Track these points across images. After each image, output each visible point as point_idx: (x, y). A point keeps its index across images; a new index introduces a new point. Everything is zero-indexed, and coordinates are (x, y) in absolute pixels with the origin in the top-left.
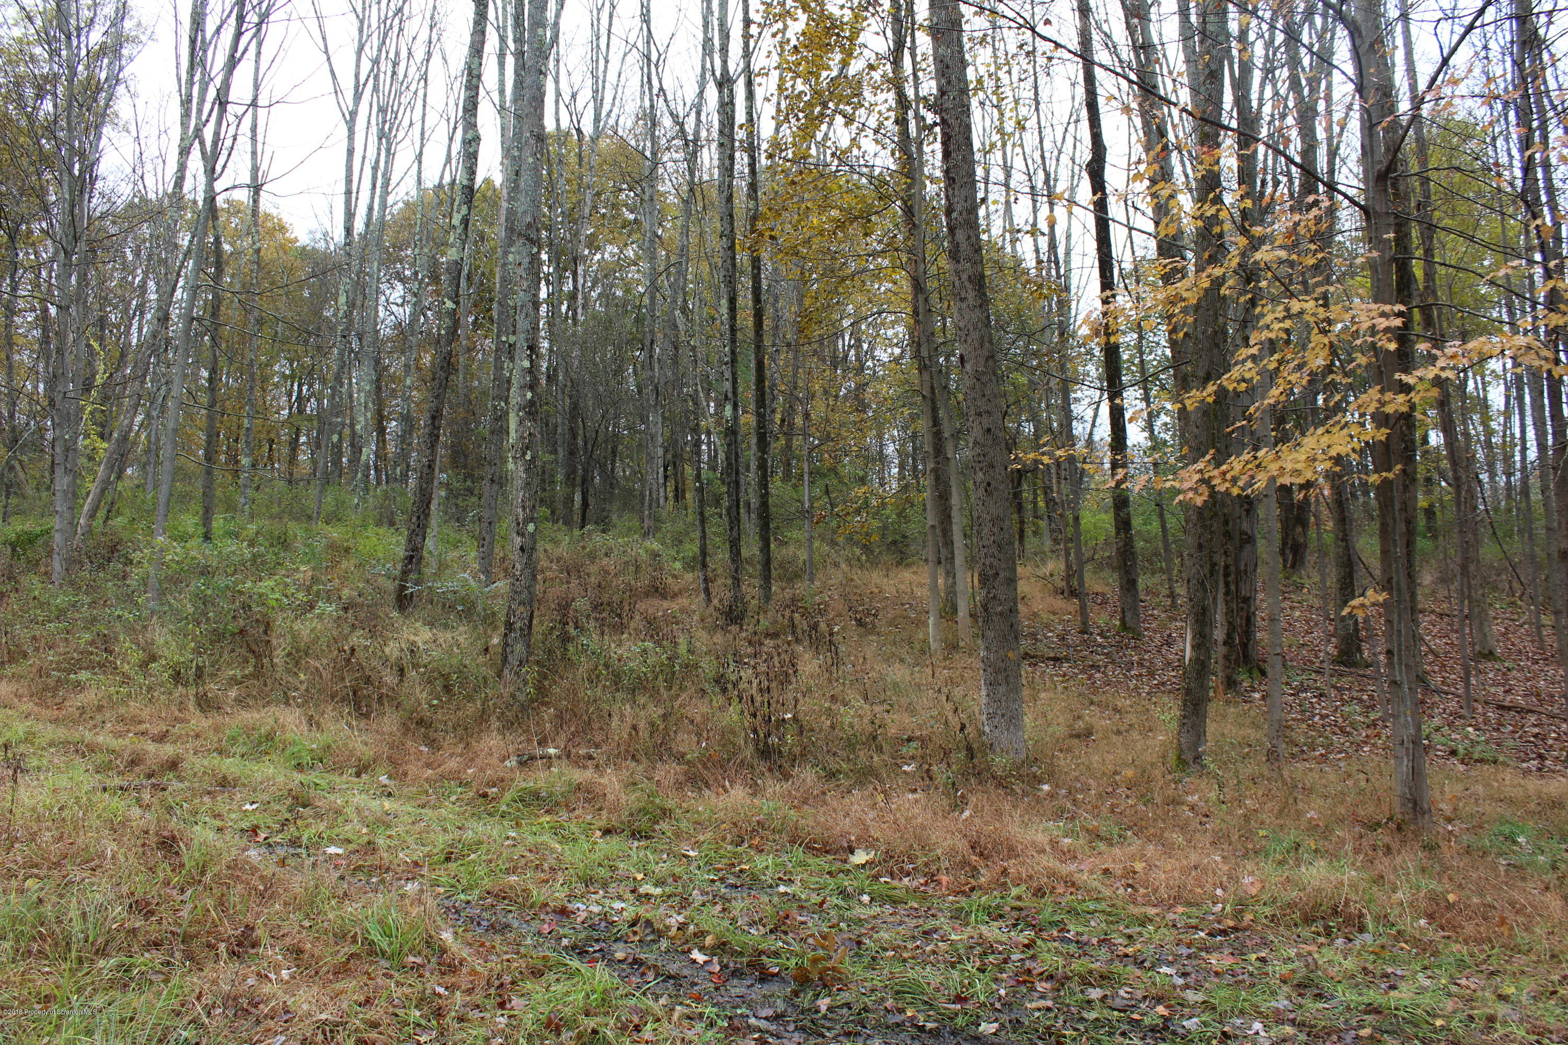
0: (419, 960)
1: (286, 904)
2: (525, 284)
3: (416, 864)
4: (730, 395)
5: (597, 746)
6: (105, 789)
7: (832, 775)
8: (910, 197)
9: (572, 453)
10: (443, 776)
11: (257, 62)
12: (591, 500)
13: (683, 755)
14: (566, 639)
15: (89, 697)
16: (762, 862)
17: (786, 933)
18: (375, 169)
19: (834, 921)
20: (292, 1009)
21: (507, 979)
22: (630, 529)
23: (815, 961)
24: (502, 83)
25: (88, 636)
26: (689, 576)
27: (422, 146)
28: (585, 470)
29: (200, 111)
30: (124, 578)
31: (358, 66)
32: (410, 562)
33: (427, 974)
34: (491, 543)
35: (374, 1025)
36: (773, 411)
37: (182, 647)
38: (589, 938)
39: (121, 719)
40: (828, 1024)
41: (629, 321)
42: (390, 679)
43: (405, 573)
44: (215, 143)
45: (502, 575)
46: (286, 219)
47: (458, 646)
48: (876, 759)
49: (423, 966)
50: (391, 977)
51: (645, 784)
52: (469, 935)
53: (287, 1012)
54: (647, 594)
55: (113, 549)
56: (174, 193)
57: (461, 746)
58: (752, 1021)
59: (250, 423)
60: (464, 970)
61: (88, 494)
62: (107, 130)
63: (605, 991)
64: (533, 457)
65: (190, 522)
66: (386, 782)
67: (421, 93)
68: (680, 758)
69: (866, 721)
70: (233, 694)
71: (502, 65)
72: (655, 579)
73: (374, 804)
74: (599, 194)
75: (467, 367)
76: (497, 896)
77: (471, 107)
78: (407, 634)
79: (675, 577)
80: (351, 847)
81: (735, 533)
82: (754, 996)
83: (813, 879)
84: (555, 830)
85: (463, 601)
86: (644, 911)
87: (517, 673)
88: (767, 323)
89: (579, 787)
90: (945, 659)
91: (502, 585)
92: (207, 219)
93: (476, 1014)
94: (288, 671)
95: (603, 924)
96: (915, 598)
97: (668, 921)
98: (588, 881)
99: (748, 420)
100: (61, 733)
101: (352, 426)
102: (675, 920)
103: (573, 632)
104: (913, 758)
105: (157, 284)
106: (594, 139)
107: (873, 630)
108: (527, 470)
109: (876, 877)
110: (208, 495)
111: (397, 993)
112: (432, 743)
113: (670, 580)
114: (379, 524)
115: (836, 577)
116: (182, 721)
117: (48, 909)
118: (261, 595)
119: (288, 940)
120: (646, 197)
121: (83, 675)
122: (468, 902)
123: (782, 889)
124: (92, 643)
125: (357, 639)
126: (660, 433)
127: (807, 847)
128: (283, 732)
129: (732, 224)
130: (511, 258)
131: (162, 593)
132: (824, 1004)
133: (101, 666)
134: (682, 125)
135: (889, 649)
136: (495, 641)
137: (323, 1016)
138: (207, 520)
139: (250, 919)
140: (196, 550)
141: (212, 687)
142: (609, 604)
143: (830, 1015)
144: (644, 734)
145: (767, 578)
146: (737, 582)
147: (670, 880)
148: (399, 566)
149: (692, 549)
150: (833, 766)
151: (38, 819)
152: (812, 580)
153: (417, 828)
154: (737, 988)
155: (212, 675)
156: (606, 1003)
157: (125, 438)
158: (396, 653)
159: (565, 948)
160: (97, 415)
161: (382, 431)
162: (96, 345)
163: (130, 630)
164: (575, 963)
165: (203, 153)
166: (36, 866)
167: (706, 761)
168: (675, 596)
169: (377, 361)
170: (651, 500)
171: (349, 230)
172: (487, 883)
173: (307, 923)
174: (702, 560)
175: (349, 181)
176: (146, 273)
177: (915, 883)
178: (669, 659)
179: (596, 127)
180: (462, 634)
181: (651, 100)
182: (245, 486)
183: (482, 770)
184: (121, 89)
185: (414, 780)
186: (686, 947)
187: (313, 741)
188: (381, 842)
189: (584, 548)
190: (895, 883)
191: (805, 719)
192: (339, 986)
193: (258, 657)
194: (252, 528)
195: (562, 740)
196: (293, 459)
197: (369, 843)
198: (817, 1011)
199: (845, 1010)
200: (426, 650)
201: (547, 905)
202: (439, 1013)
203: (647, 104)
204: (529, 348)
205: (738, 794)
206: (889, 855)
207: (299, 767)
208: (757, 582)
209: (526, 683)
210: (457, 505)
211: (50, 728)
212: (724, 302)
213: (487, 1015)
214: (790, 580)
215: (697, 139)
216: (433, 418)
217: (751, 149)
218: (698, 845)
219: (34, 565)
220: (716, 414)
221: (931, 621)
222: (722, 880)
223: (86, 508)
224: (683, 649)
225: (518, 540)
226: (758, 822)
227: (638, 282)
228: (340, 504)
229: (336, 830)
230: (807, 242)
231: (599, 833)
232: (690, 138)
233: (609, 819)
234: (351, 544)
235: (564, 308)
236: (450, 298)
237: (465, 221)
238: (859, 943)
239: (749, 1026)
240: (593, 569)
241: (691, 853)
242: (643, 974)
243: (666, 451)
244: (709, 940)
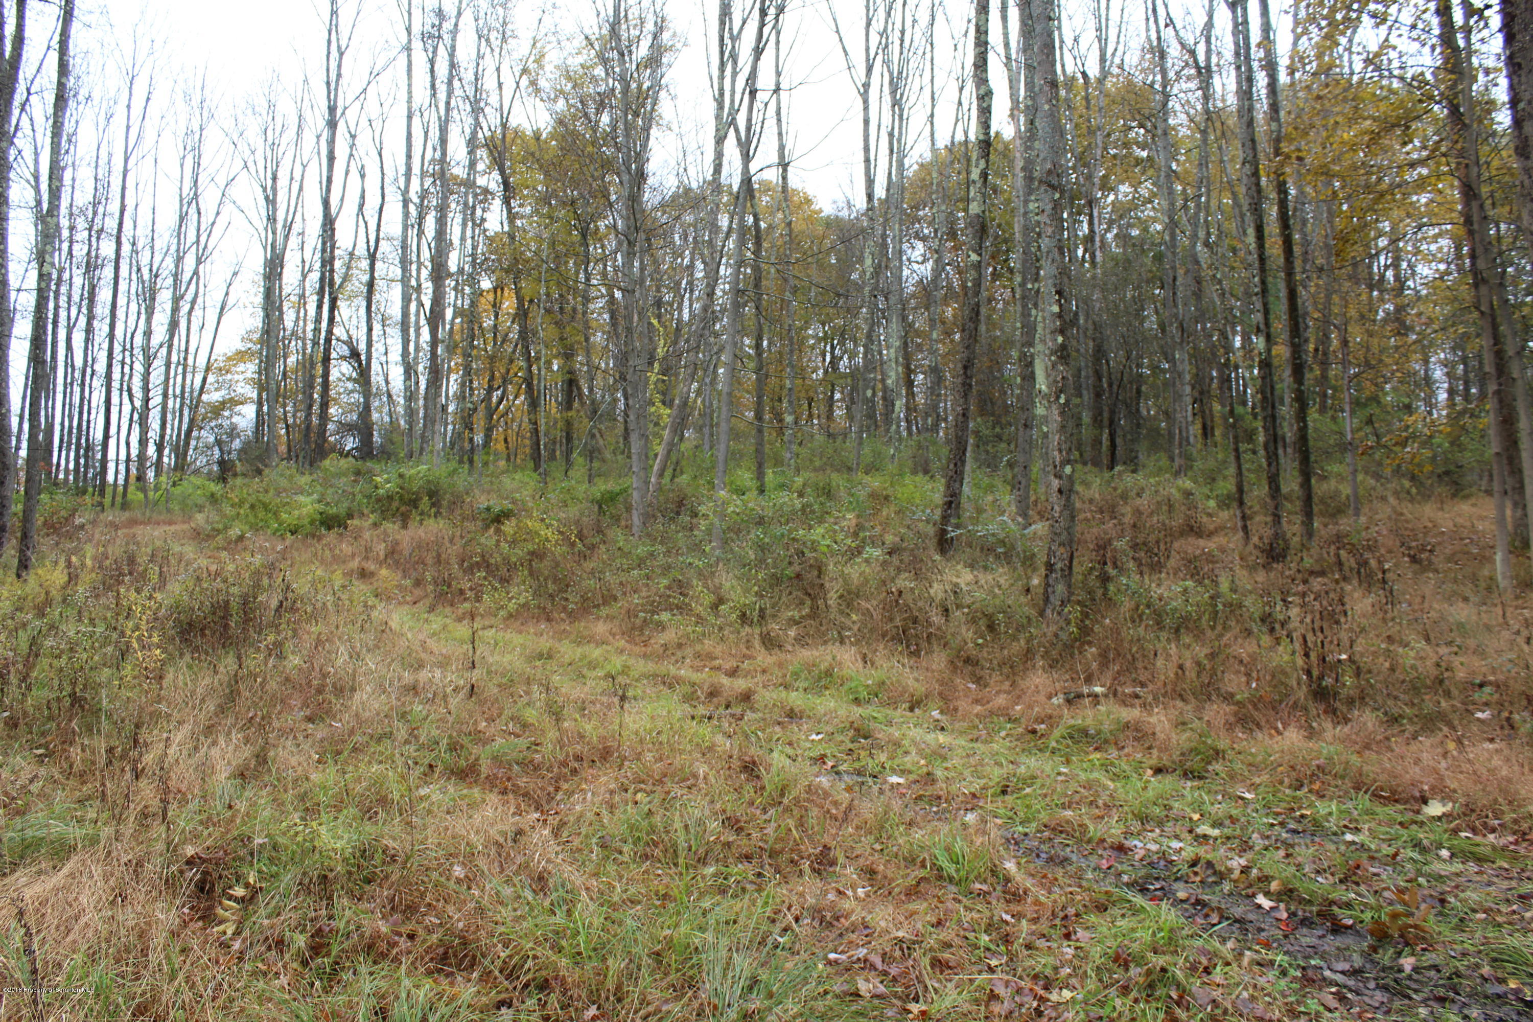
0: (985, 887)
1: (858, 828)
2: (1050, 231)
3: (974, 795)
4: (1262, 326)
5: (1143, 685)
6: (693, 718)
7: (1394, 720)
8: (1456, 96)
9: (1098, 395)
10: (992, 713)
11: (778, 49)
12: (1119, 441)
13: (1232, 695)
14: (1105, 579)
15: (670, 636)
16: (1322, 808)
17: (1357, 884)
18: (891, 135)
19: (1411, 875)
20: (872, 924)
21: (1071, 911)
22: (1160, 469)
23: (1395, 916)
24: (1006, 35)
25: (665, 582)
26: (1225, 515)
27: (933, 106)
28: (1112, 412)
29: (732, 101)
30: (691, 530)
31: (867, 40)
32: (950, 507)
33: (994, 902)
34: (1028, 487)
35: (947, 945)
36: (1307, 341)
37: (747, 591)
38: (1147, 877)
39: (698, 655)
40: (1414, 986)
41: (1148, 260)
42: (937, 619)
43: (945, 518)
44: (748, 129)
45: (1037, 518)
46: (811, 193)
47: (1000, 587)
48: (1443, 704)
49: (989, 893)
50: (960, 902)
51: (1197, 724)
52: (1032, 866)
53: (867, 927)
54: (1182, 534)
55: (680, 504)
56: (714, 180)
57: (1007, 683)
58: (1327, 973)
59: (792, 383)
60: (1029, 900)
61: (656, 455)
62: (654, 132)
63: (1171, 930)
64: (1067, 401)
65: (745, 477)
66: (939, 717)
67: (928, 56)
68: (1229, 698)
69: (1429, 663)
70: (792, 633)
71: (1004, 18)
72: (1189, 517)
73: (930, 738)
74: (1109, 135)
75: (989, 317)
76: (1054, 829)
77: (981, 64)
78: (950, 576)
79: (1210, 515)
80: (912, 777)
81: (1273, 469)
82: (1326, 948)
83: (1383, 829)
84: (1106, 767)
85: (1002, 542)
86: (1203, 852)
87: (1059, 614)
88: (1297, 250)
89: (1127, 726)
90: (1517, 597)
91: (1040, 528)
92: (745, 200)
93: (1041, 943)
94: (842, 612)
95: (1162, 863)
96: (1476, 532)
97: (1229, 863)
98: (1144, 819)
99: (1281, 351)
100: (651, 667)
101: (883, 381)
102: (1237, 862)
103: (1112, 572)
104: (1486, 704)
105: (704, 262)
106: (1101, 81)
107: (1429, 567)
108: (1062, 414)
109: (1455, 831)
110: (759, 451)
111: (966, 917)
112: (978, 680)
113: (1205, 519)
114: (914, 472)
115: (1384, 512)
116: (750, 657)
117: (657, 819)
118: (813, 542)
119: (861, 860)
120: (1159, 132)
121: (665, 616)
122: (1026, 835)
123: (1349, 837)
124: (669, 588)
125: (904, 582)
126: (1187, 369)
127: (1373, 795)
128: (841, 669)
129: (1254, 149)
130: (1032, 206)
131: (725, 542)
132: (1408, 963)
133: (678, 607)
134: (1192, 53)
135: (1448, 587)
136: (1035, 581)
137: (900, 934)
138: (760, 475)
139: (826, 839)
140: (752, 500)
141: (774, 627)
142: (1144, 544)
143: (1415, 976)
144: (1191, 674)
145: (1309, 514)
146: (1277, 518)
147: (1227, 822)
148: (938, 512)
149: (1227, 486)
150: (1395, 711)
151: (641, 742)
152: (1357, 513)
153: (972, 761)
154: (1307, 937)
155: (774, 616)
156: (1172, 944)
157: (685, 403)
158: (941, 595)
159: (1127, 885)
160: (660, 385)
161: (910, 384)
162: (655, 322)
163: (700, 574)
164: (1139, 900)
165: (739, 139)
166: (643, 782)
167: (1256, 702)
168: (1210, 534)
169: (904, 318)
170: (1181, 439)
171: (870, 196)
172: (1044, 817)
173: (878, 847)
174: (1239, 497)
175: (867, 149)
176: (692, 254)
177: (1503, 841)
178: (1212, 598)
179: (1102, 68)
180: (1002, 575)
181: (1158, 32)
182: (790, 442)
183: (1030, 707)
184: (663, 94)
185: (964, 716)
186: (1250, 891)
187: (869, 677)
188: (939, 773)
189: (1115, 489)
190: (1478, 839)
191: (1366, 661)
192: (912, 906)
193: (813, 599)
194: (799, 481)
195: (1108, 679)
196: (830, 416)
197: (928, 774)
198: (1401, 970)
199: (1433, 973)
200: (969, 592)
201: (1103, 841)
202: (1007, 939)
203: (1154, 36)
204: (1059, 292)
205: (1293, 737)
206: (1469, 809)
207: (857, 701)
208: (1298, 519)
209: (1068, 623)
210: (987, 452)
211: (642, 662)
212: (1251, 231)
213: (1054, 945)
214: (1333, 516)
215: (1208, 68)
216: (965, 368)
217: (1271, 67)
218: (1253, 787)
219: (617, 519)
220: (1243, 347)
221: (1498, 557)
222: (1282, 824)
223: (656, 468)
224: (1224, 586)
225: (1056, 483)
226: (1318, 767)
227: (1155, 220)
228: (878, 454)
229: (897, 761)
230: (1337, 160)
231: (1150, 772)
232: (1202, 65)
233: (1160, 758)
234: (889, 492)
235: (1080, 252)
236: (974, 251)
237: (984, 175)
238: (1443, 901)
239: (1324, 979)
240: (1127, 510)
241: (1247, 795)
242: (1206, 916)
243: (1193, 388)
244: (1274, 886)
